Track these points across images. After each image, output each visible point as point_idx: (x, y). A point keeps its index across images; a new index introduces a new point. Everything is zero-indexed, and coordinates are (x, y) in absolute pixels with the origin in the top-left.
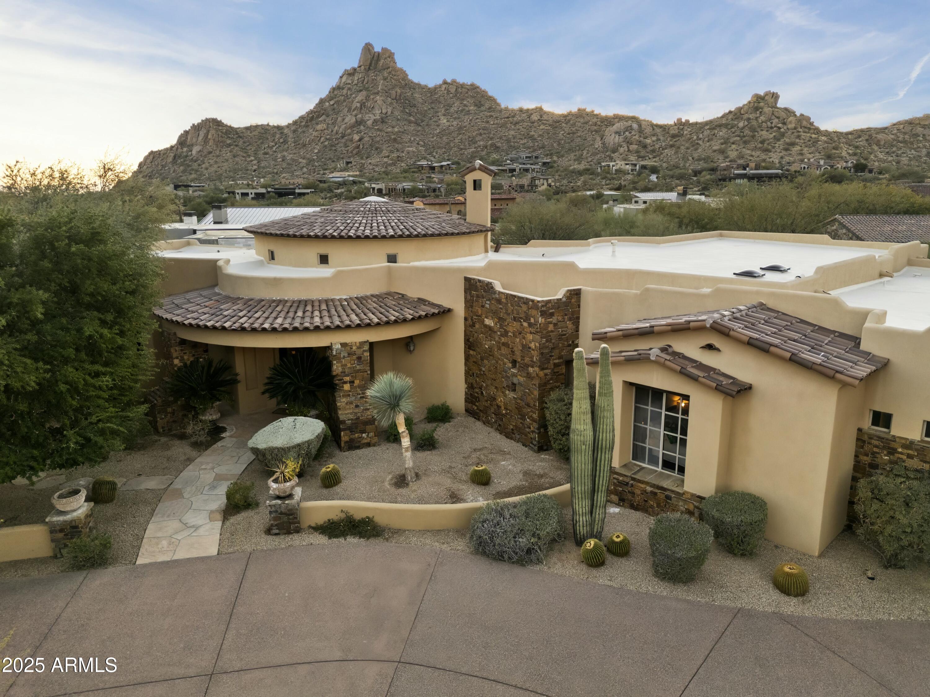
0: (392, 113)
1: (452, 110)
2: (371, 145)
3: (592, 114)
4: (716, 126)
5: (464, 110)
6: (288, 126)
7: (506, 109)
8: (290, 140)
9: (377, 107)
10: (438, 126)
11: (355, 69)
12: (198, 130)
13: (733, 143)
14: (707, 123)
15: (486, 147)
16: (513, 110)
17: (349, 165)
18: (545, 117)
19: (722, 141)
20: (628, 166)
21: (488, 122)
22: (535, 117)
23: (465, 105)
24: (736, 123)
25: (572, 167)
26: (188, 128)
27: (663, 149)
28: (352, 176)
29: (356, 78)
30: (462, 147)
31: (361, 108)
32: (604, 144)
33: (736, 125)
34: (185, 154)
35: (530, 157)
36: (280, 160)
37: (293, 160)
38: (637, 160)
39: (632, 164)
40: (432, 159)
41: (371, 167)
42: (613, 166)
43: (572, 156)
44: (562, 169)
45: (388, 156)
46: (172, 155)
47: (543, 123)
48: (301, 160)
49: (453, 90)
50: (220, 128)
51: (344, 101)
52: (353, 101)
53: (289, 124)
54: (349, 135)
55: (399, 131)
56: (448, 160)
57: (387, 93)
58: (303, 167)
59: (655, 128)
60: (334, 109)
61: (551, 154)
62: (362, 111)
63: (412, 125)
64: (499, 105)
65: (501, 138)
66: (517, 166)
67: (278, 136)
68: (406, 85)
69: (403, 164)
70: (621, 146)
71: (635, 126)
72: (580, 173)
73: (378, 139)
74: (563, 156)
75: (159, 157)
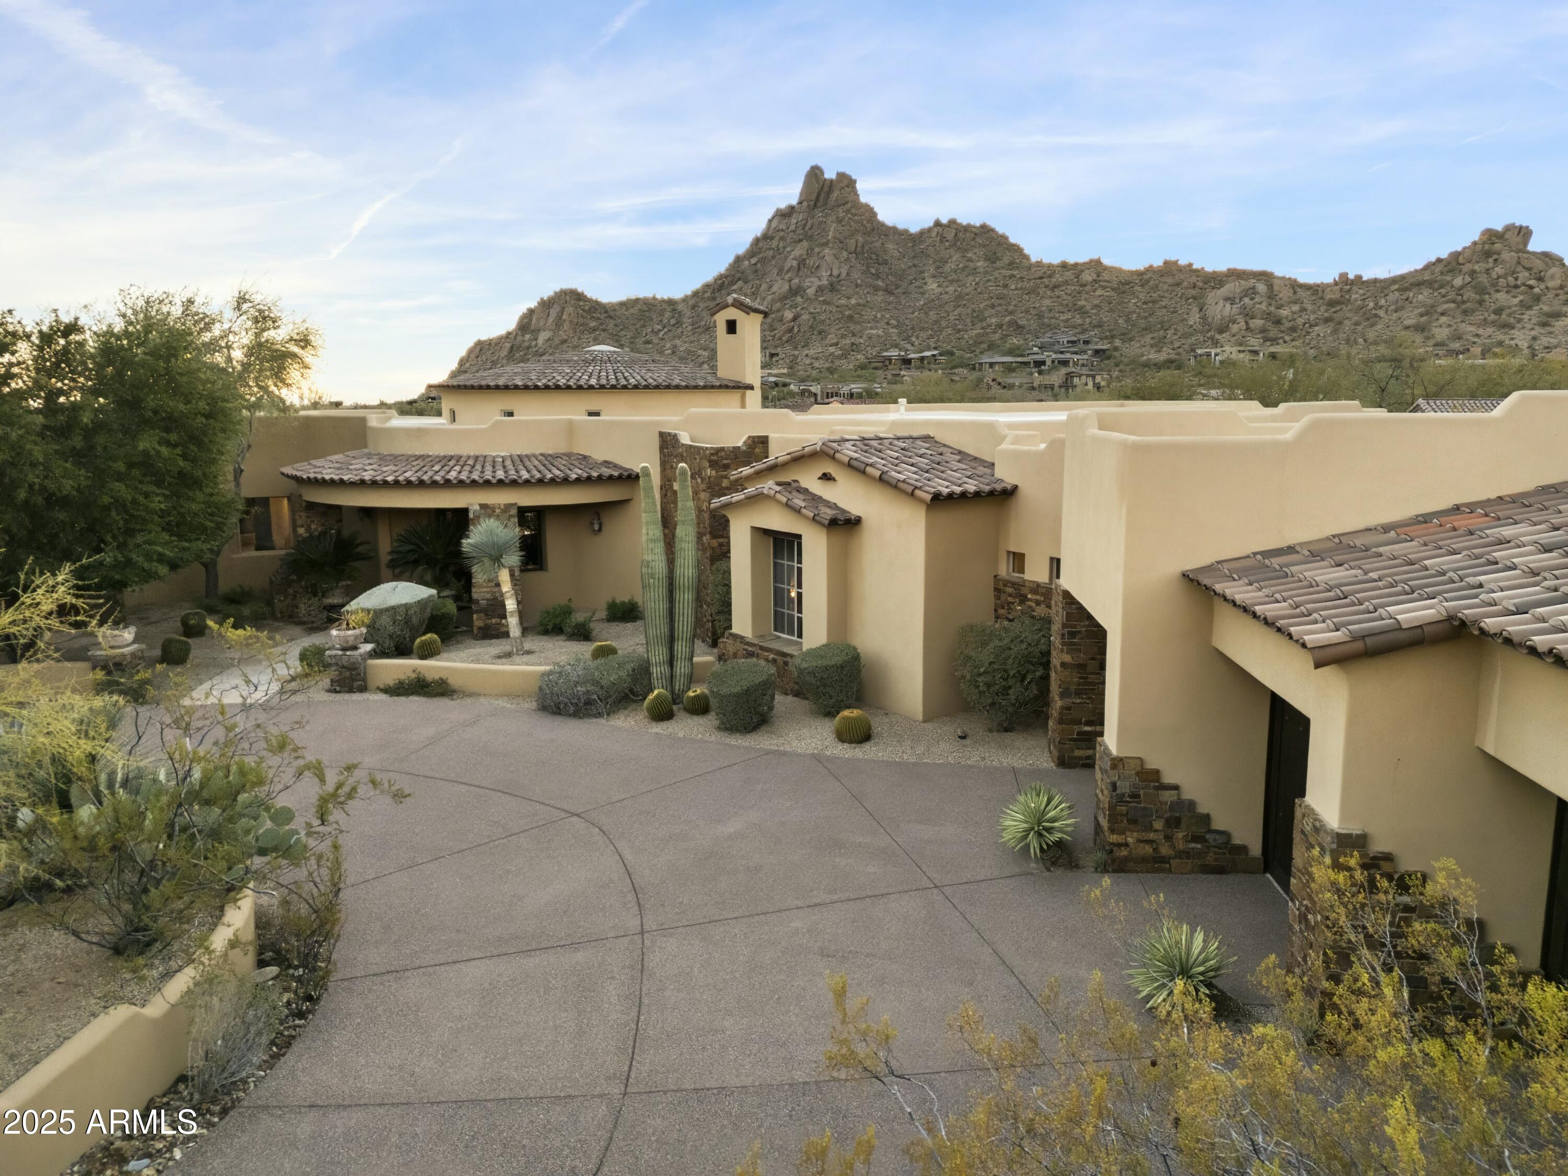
0: (848, 274)
1: (947, 268)
2: (811, 327)
3: (1189, 269)
4: (1412, 285)
5: (967, 267)
6: (685, 300)
7: (1039, 264)
8: (687, 321)
9: (824, 267)
10: (923, 294)
11: (792, 208)
12: (549, 308)
13: (1443, 314)
14: (1394, 280)
15: (1000, 326)
16: (1050, 266)
17: (774, 359)
18: (1105, 276)
19: (1422, 310)
20: (1242, 355)
21: (1006, 286)
22: (1087, 277)
23: (970, 260)
24: (1449, 278)
25: (1145, 358)
26: (533, 304)
27: (1311, 326)
28: (775, 376)
29: (794, 221)
30: (960, 327)
31: (799, 269)
32: (1204, 318)
33: (1448, 282)
34: (527, 344)
35: (1072, 342)
36: (669, 351)
37: (689, 352)
38: (1262, 345)
39: (1250, 351)
40: (909, 347)
41: (808, 362)
42: (1216, 355)
43: (1148, 339)
44: (1126, 360)
45: (837, 344)
46: (508, 345)
47: (1101, 286)
48: (700, 352)
49: (950, 236)
50: (581, 303)
51: (773, 257)
52: (786, 258)
53: (687, 297)
54: (778, 311)
55: (859, 305)
56: (935, 348)
57: (841, 242)
58: (703, 363)
59: (1299, 290)
60: (756, 271)
61: (1113, 337)
62: (800, 274)
63: (880, 293)
64: (1027, 257)
65: (1027, 312)
66: (1049, 356)
67: (668, 314)
68: (873, 230)
69: (859, 357)
70: (1234, 322)
71: (1261, 287)
72: (1159, 366)
73: (823, 317)
74: (1131, 340)
75: (489, 349)
